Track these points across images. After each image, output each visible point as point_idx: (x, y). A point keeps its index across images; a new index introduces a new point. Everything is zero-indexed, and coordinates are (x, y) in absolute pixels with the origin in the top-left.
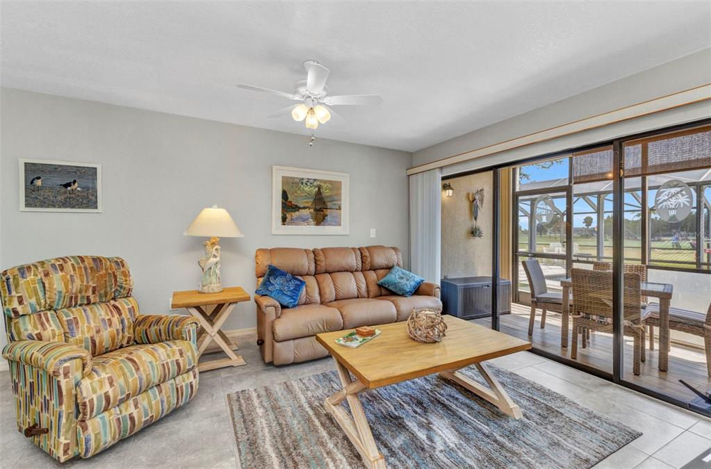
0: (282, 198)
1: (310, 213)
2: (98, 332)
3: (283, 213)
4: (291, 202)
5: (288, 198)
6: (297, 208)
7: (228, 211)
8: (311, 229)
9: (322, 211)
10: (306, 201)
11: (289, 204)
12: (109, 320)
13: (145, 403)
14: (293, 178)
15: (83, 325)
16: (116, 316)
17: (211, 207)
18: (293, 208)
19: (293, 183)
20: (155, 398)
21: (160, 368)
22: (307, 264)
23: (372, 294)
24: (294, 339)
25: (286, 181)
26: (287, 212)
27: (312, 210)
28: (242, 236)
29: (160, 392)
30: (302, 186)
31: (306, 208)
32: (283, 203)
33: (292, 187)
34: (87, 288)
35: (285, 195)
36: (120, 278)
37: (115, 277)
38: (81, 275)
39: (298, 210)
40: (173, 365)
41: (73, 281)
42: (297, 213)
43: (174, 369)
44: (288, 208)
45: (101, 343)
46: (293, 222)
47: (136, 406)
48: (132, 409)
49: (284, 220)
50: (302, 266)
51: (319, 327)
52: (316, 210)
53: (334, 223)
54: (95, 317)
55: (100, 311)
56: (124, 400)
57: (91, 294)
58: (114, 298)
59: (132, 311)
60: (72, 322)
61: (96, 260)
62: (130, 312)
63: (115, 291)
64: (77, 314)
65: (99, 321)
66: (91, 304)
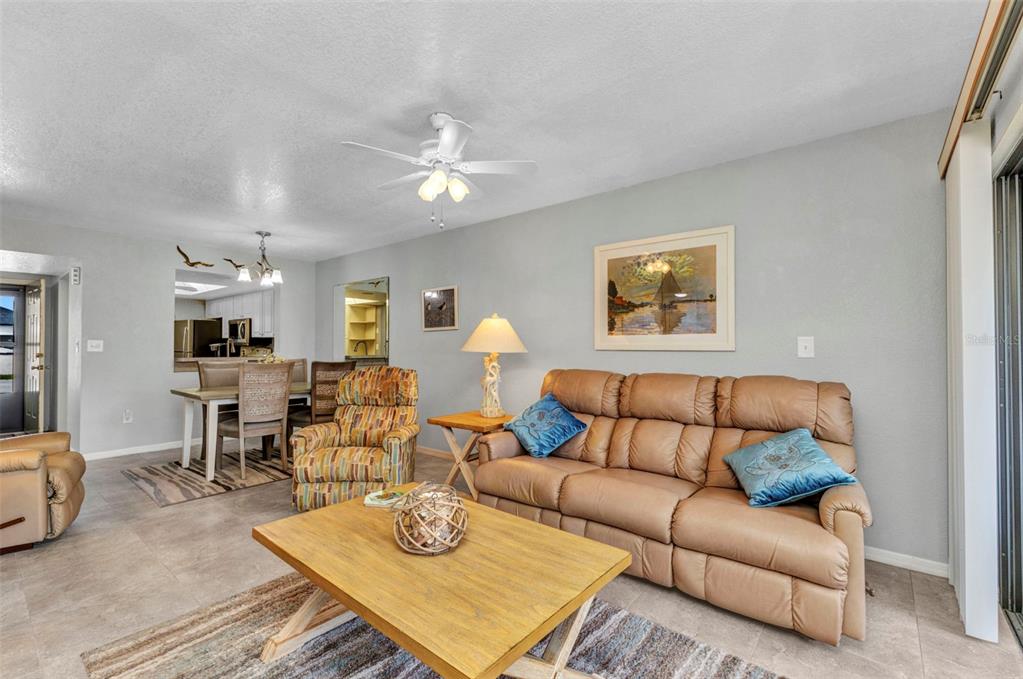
0: (609, 294)
1: (653, 312)
2: (371, 428)
3: (610, 317)
4: (621, 298)
5: (616, 293)
6: (630, 307)
7: (509, 321)
8: (655, 339)
9: (675, 307)
10: (643, 293)
11: (619, 302)
12: (382, 421)
13: (337, 491)
14: (623, 260)
15: (364, 420)
16: (390, 419)
17: (490, 317)
18: (623, 307)
19: (624, 268)
20: (345, 491)
21: (349, 467)
22: (600, 398)
23: (713, 479)
24: (500, 497)
25: (613, 265)
26: (616, 314)
27: (656, 308)
28: (526, 351)
29: (350, 488)
30: (639, 270)
31: (647, 304)
32: (610, 301)
33: (623, 274)
34: (375, 391)
35: (612, 289)
36: (402, 388)
37: (397, 386)
38: (373, 381)
39: (633, 311)
40: (362, 469)
41: (366, 385)
42: (631, 315)
43: (361, 473)
44: (618, 306)
45: (370, 438)
46: (624, 331)
47: (329, 491)
48: (326, 491)
49: (611, 326)
50: (591, 400)
51: (523, 492)
52: (663, 307)
53: (700, 328)
54: (374, 417)
55: (380, 413)
56: (321, 480)
57: (377, 397)
58: (398, 405)
59: (403, 418)
60: (357, 418)
61: (390, 371)
62: (401, 419)
63: (397, 398)
64: (365, 411)
65: (375, 420)
66: (377, 405)
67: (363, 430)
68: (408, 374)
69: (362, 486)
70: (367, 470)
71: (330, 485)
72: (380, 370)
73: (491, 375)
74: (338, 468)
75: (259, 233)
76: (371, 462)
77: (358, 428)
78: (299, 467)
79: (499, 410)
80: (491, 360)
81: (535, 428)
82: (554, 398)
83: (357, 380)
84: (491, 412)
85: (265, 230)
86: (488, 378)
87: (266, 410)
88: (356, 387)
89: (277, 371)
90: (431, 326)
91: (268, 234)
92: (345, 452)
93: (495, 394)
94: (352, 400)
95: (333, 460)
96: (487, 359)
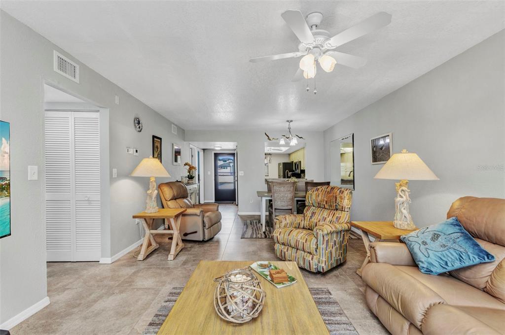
2: (319, 221)
12: (326, 218)
13: (290, 252)
15: (316, 216)
16: (330, 217)
20: (294, 253)
21: (295, 240)
24: (379, 295)
29: (296, 253)
34: (324, 200)
36: (339, 199)
37: (336, 198)
40: (301, 244)
41: (318, 196)
43: (301, 246)
48: (286, 251)
51: (393, 299)
54: (322, 214)
55: (326, 213)
56: (283, 244)
57: (325, 203)
58: (337, 210)
59: (338, 218)
60: (313, 213)
61: (333, 188)
62: (337, 218)
63: (336, 205)
64: (318, 211)
65: (322, 217)
66: (325, 208)
67: (315, 221)
68: (343, 191)
69: (302, 254)
70: (303, 245)
71: (288, 248)
72: (327, 188)
73: (401, 197)
74: (290, 240)
75: (288, 121)
76: (306, 241)
77: (313, 220)
78: (275, 235)
79: (408, 224)
80: (401, 185)
81: (427, 246)
82: (458, 223)
83: (315, 193)
84: (400, 225)
85: (290, 119)
86: (399, 199)
87: (283, 204)
88: (314, 197)
89: (287, 185)
90: (376, 161)
91: (291, 121)
92: (295, 232)
93: (405, 212)
94: (312, 203)
95: (289, 235)
96: (398, 184)
